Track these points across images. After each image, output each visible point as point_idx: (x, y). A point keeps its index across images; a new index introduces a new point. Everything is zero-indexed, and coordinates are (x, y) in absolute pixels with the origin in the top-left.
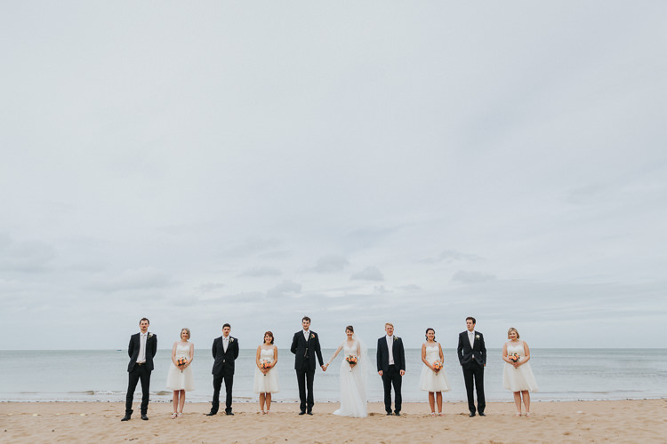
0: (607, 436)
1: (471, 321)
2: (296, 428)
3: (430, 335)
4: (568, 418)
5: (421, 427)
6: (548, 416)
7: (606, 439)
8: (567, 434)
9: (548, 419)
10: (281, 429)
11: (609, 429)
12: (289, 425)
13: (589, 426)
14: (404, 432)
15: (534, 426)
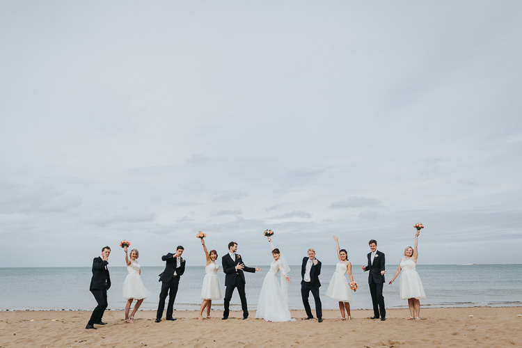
0: (488, 336)
1: (373, 244)
2: (225, 331)
3: (344, 255)
4: (457, 321)
5: (332, 329)
6: (441, 319)
7: (487, 338)
8: (455, 334)
9: (441, 322)
10: (211, 332)
11: (490, 329)
12: (220, 329)
13: (474, 327)
14: (317, 334)
15: (428, 328)
